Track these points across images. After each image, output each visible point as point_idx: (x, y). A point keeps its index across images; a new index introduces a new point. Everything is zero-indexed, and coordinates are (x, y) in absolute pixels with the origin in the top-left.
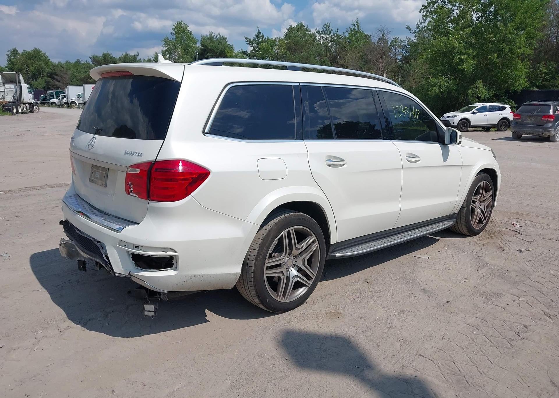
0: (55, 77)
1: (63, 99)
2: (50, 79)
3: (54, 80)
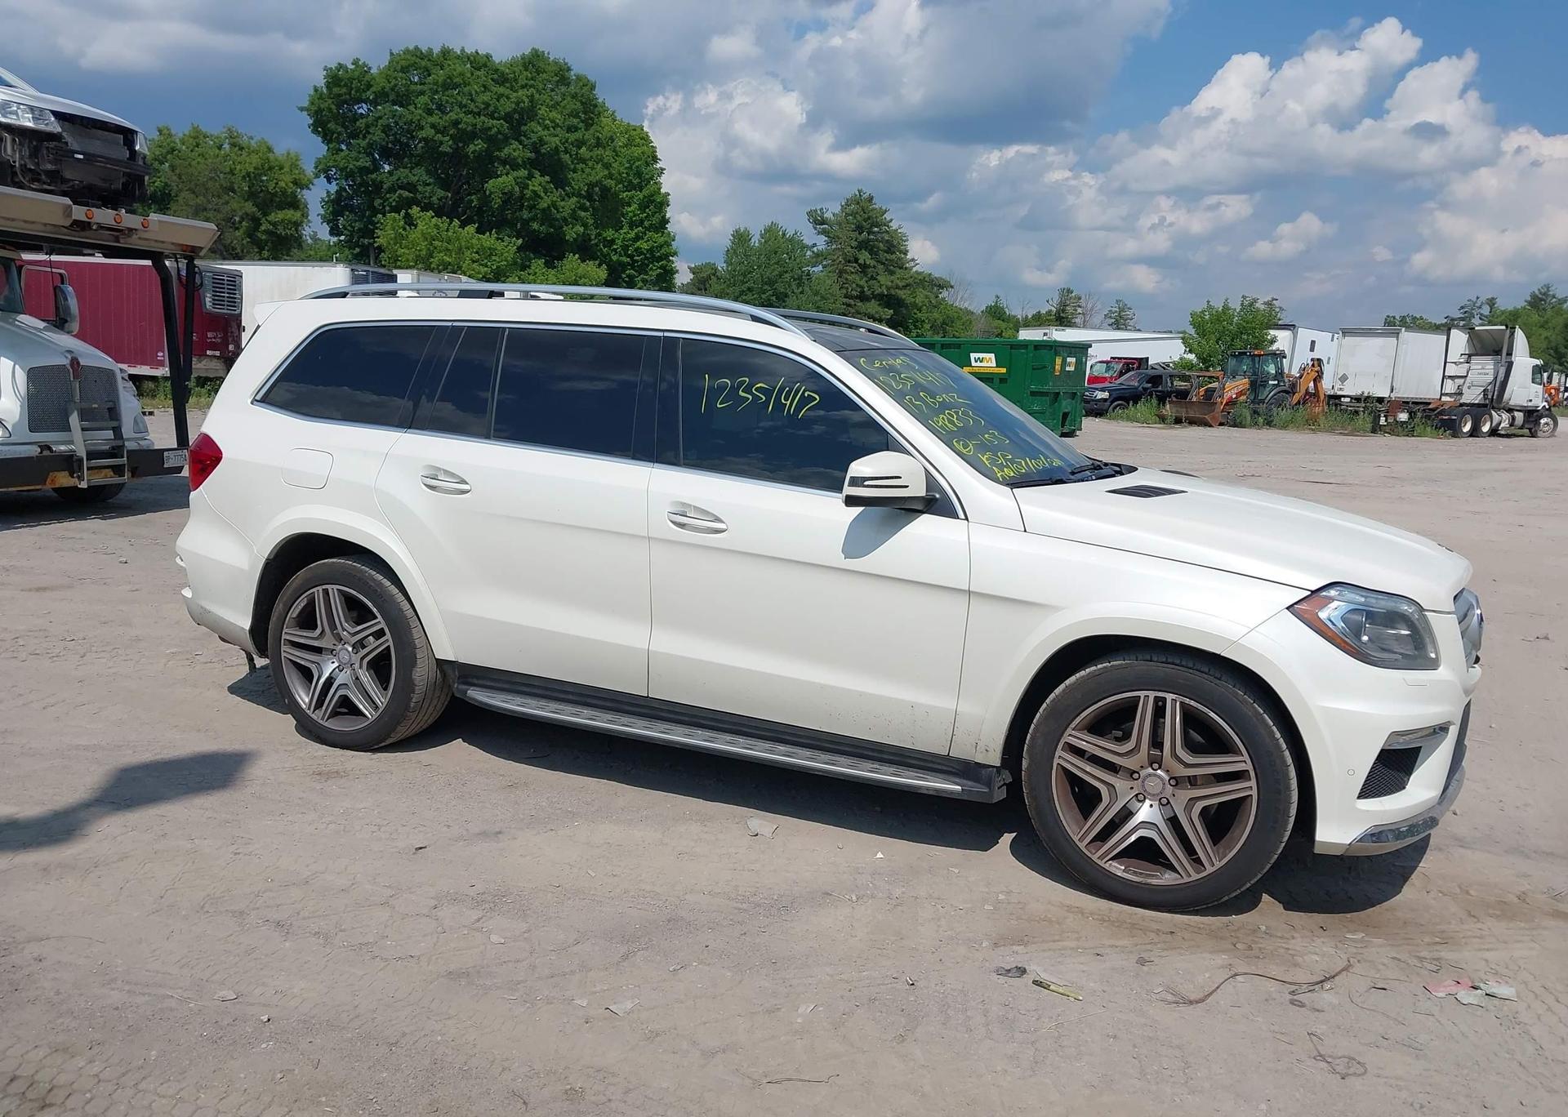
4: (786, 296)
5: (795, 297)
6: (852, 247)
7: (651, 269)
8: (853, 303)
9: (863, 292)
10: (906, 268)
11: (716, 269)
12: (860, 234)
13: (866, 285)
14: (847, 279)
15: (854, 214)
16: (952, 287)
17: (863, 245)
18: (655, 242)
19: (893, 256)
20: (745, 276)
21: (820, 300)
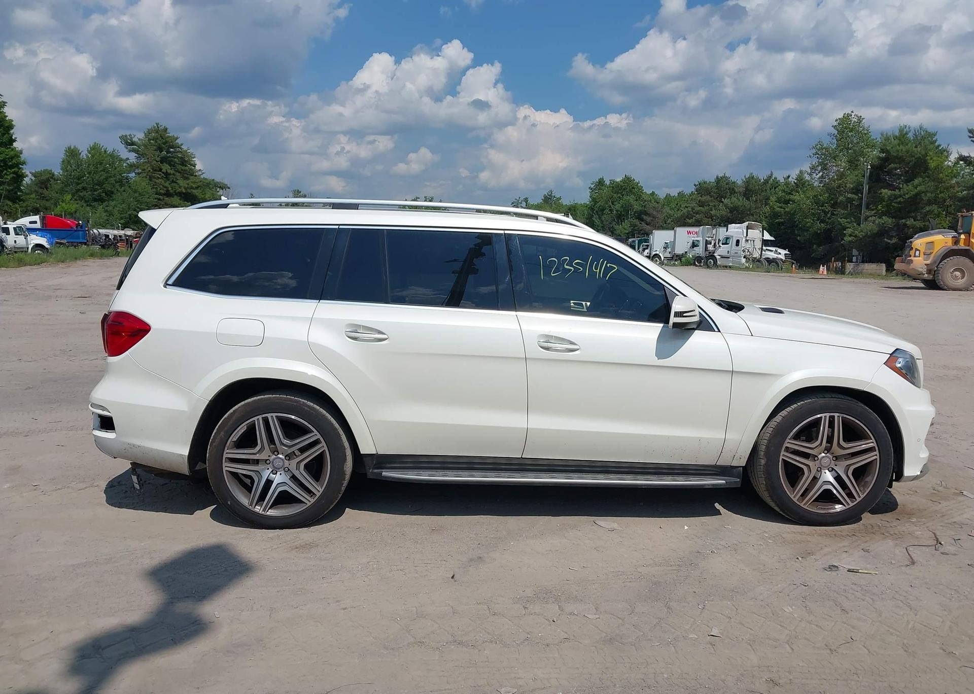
0: (645, 217)
1: (644, 251)
2: (637, 222)
3: (643, 223)
4: (112, 193)
5: (119, 194)
6: (157, 161)
7: (5, 174)
8: (162, 198)
9: (168, 191)
10: (196, 176)
11: (53, 175)
12: (161, 152)
13: (169, 186)
14: (155, 182)
15: (155, 139)
16: (229, 188)
17: (164, 160)
18: (8, 155)
19: (187, 168)
20: (79, 179)
21: (139, 196)
